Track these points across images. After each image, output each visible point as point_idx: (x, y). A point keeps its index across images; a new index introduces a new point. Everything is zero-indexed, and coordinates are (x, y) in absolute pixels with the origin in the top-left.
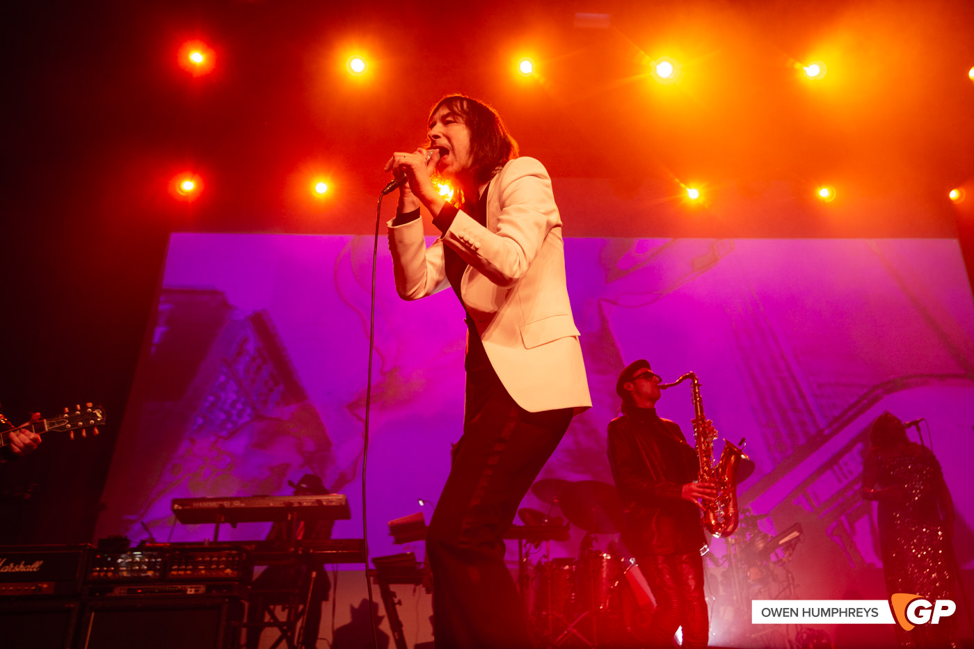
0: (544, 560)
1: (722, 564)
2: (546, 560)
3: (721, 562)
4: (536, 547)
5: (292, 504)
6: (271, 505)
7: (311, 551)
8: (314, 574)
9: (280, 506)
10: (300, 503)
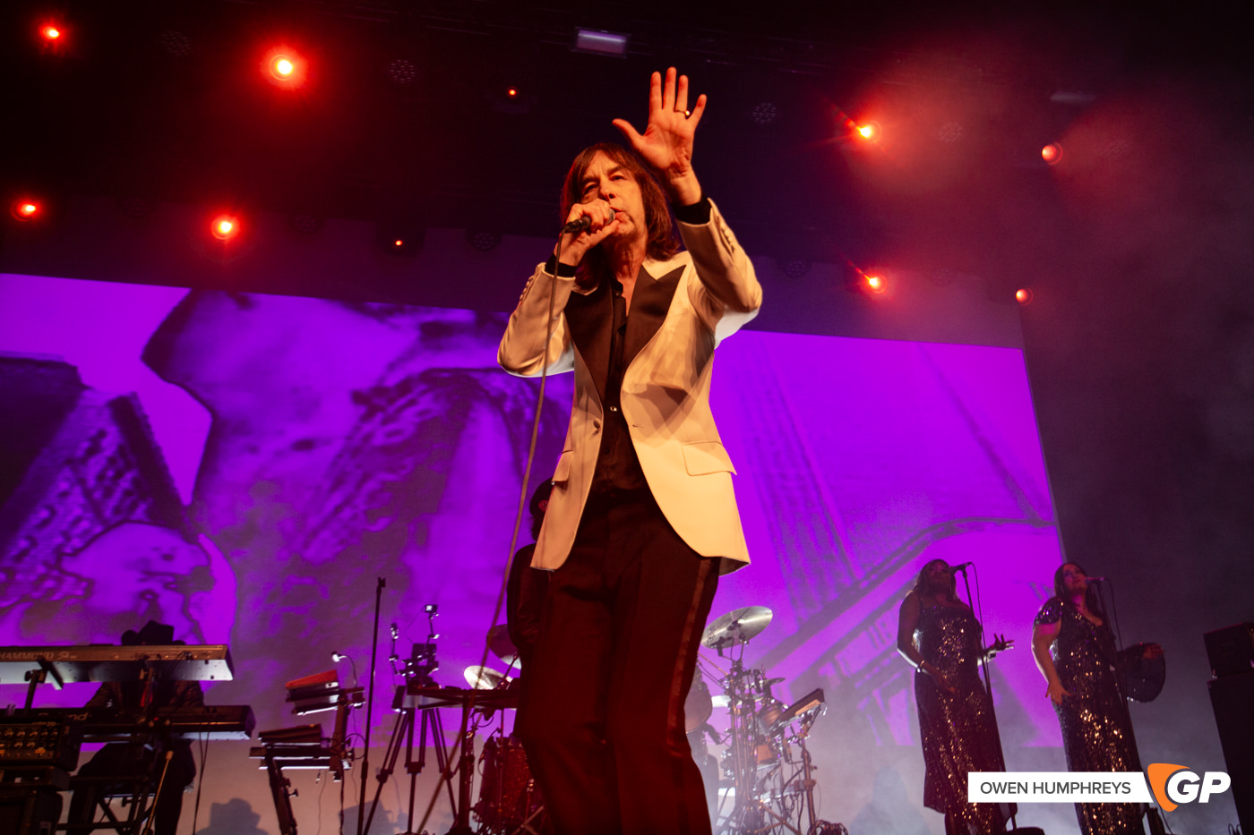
0: (497, 735)
1: (723, 742)
2: (499, 735)
3: (723, 738)
4: (487, 719)
5: (147, 657)
6: (117, 657)
7: (168, 722)
8: (170, 755)
9: (130, 659)
10: (159, 656)
